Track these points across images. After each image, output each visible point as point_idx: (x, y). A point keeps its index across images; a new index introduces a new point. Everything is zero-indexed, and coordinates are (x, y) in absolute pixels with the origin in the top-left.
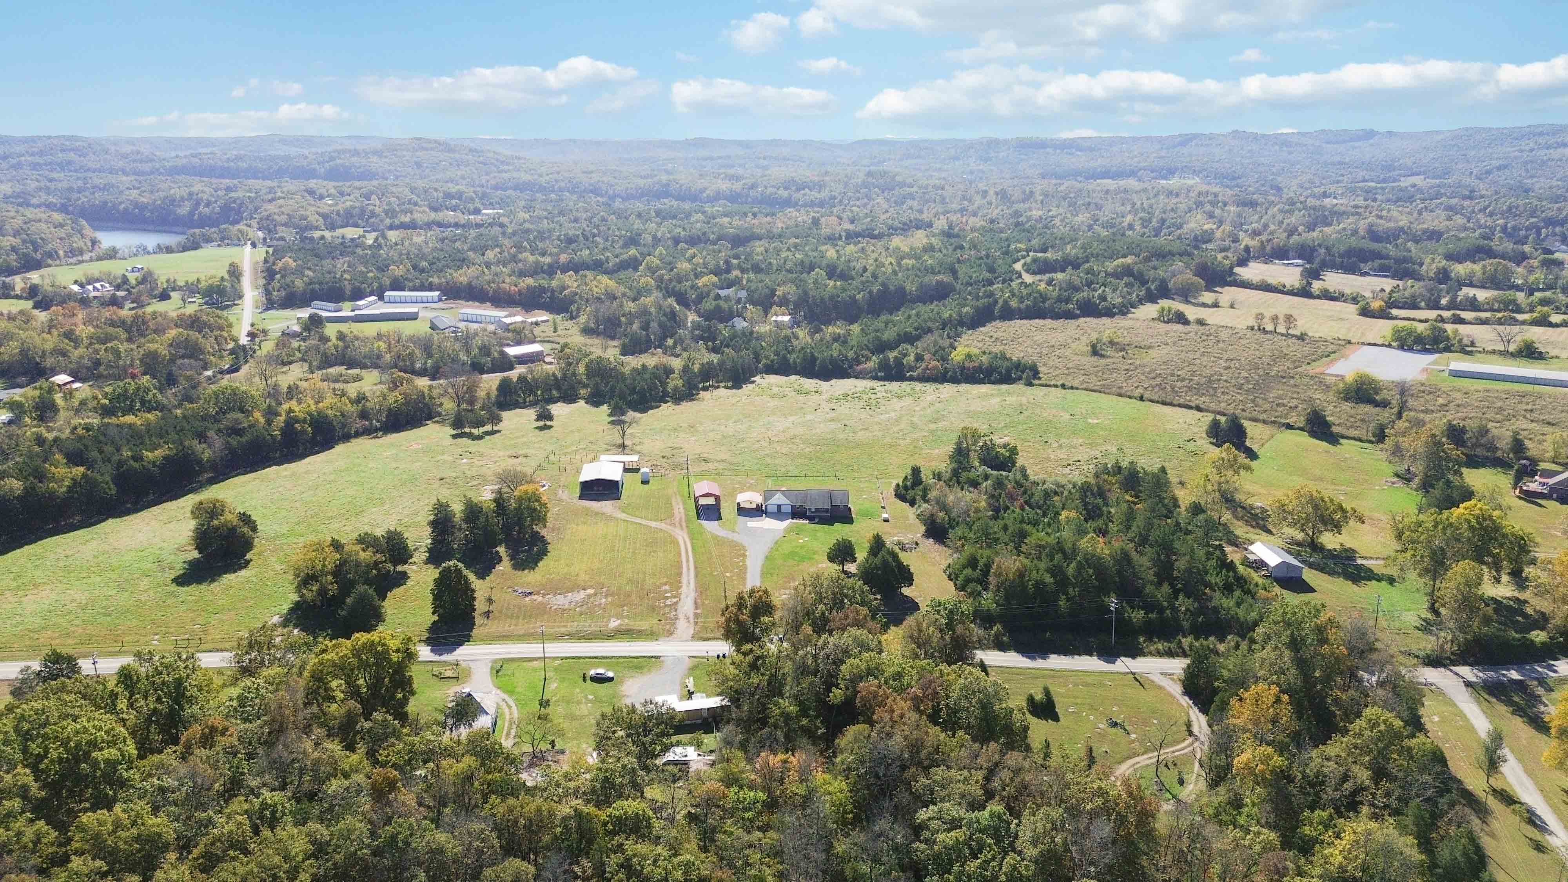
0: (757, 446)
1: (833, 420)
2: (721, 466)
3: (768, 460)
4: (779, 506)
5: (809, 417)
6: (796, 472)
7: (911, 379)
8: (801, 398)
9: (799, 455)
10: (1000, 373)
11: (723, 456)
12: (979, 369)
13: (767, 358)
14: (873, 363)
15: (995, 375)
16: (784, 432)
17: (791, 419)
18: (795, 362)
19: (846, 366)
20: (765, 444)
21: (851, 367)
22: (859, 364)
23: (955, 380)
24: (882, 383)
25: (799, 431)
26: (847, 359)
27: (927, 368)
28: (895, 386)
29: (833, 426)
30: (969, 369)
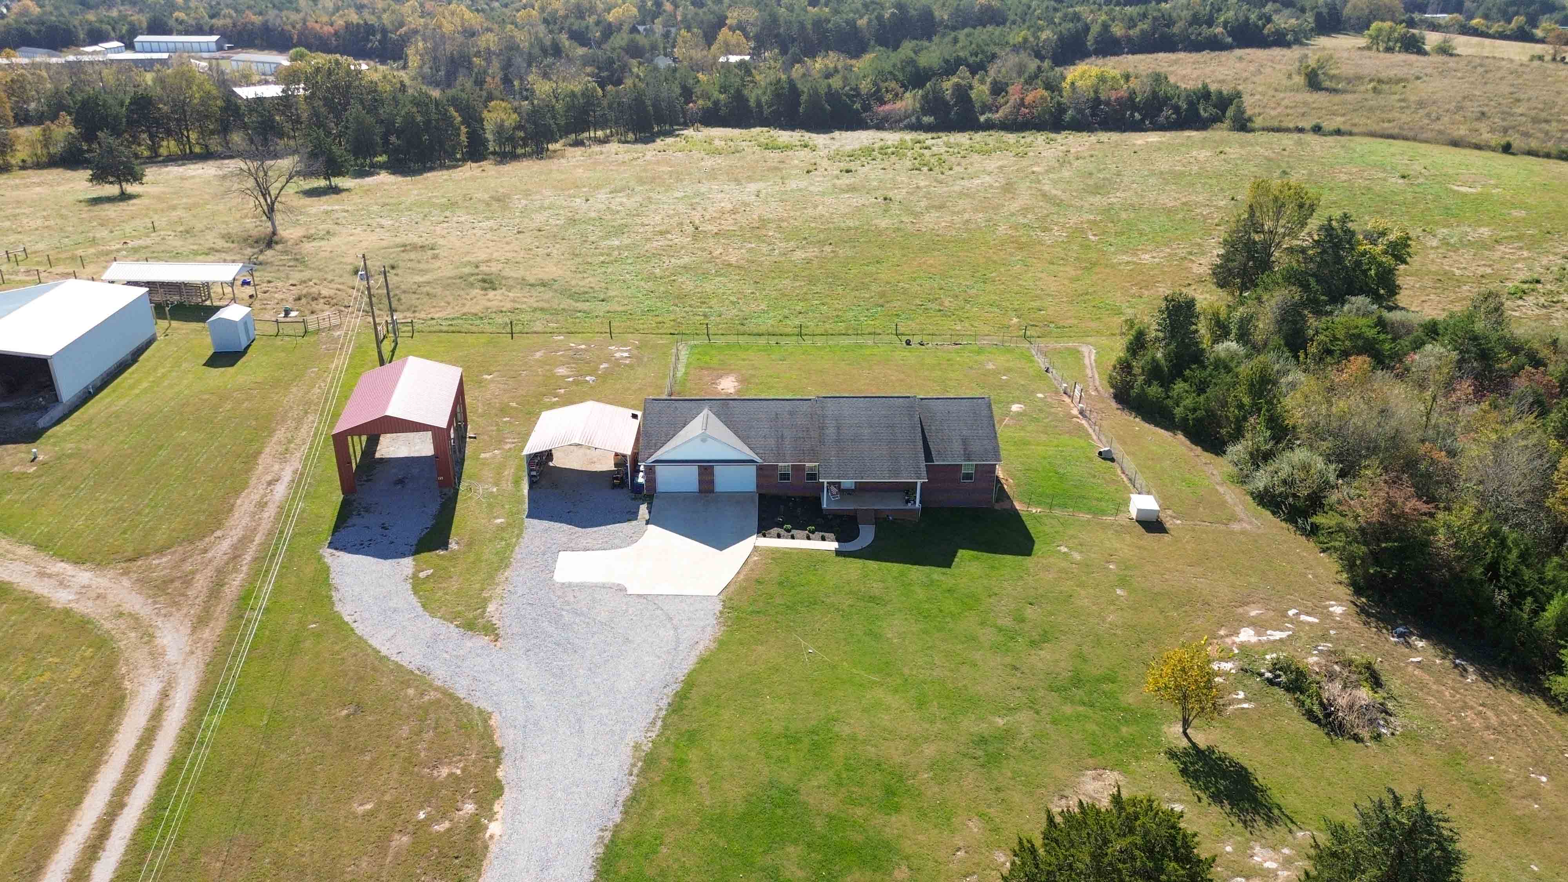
0: (660, 243)
1: (852, 189)
2: (531, 300)
3: (687, 283)
4: (706, 469)
5: (792, 184)
6: (768, 323)
7: (989, 126)
8: (775, 155)
9: (778, 270)
10: (1177, 109)
11: (550, 271)
12: (1130, 102)
13: (706, 96)
14: (909, 101)
15: (1167, 112)
16: (734, 212)
17: (753, 187)
18: (759, 104)
19: (858, 106)
20: (677, 239)
21: (867, 108)
22: (883, 103)
23: (1080, 125)
24: (934, 135)
25: (773, 210)
26: (858, 95)
27: (1022, 104)
28: (962, 138)
29: (857, 200)
30: (1108, 103)
